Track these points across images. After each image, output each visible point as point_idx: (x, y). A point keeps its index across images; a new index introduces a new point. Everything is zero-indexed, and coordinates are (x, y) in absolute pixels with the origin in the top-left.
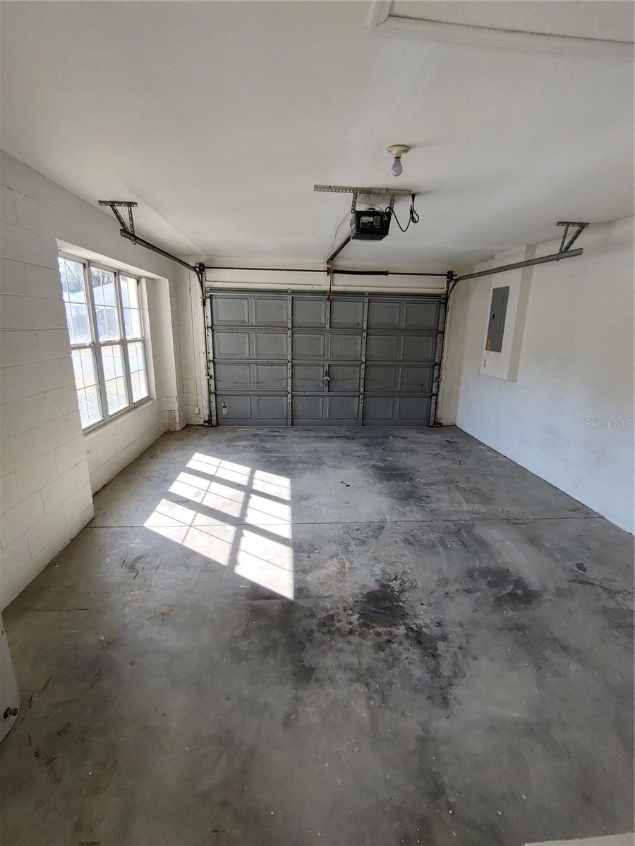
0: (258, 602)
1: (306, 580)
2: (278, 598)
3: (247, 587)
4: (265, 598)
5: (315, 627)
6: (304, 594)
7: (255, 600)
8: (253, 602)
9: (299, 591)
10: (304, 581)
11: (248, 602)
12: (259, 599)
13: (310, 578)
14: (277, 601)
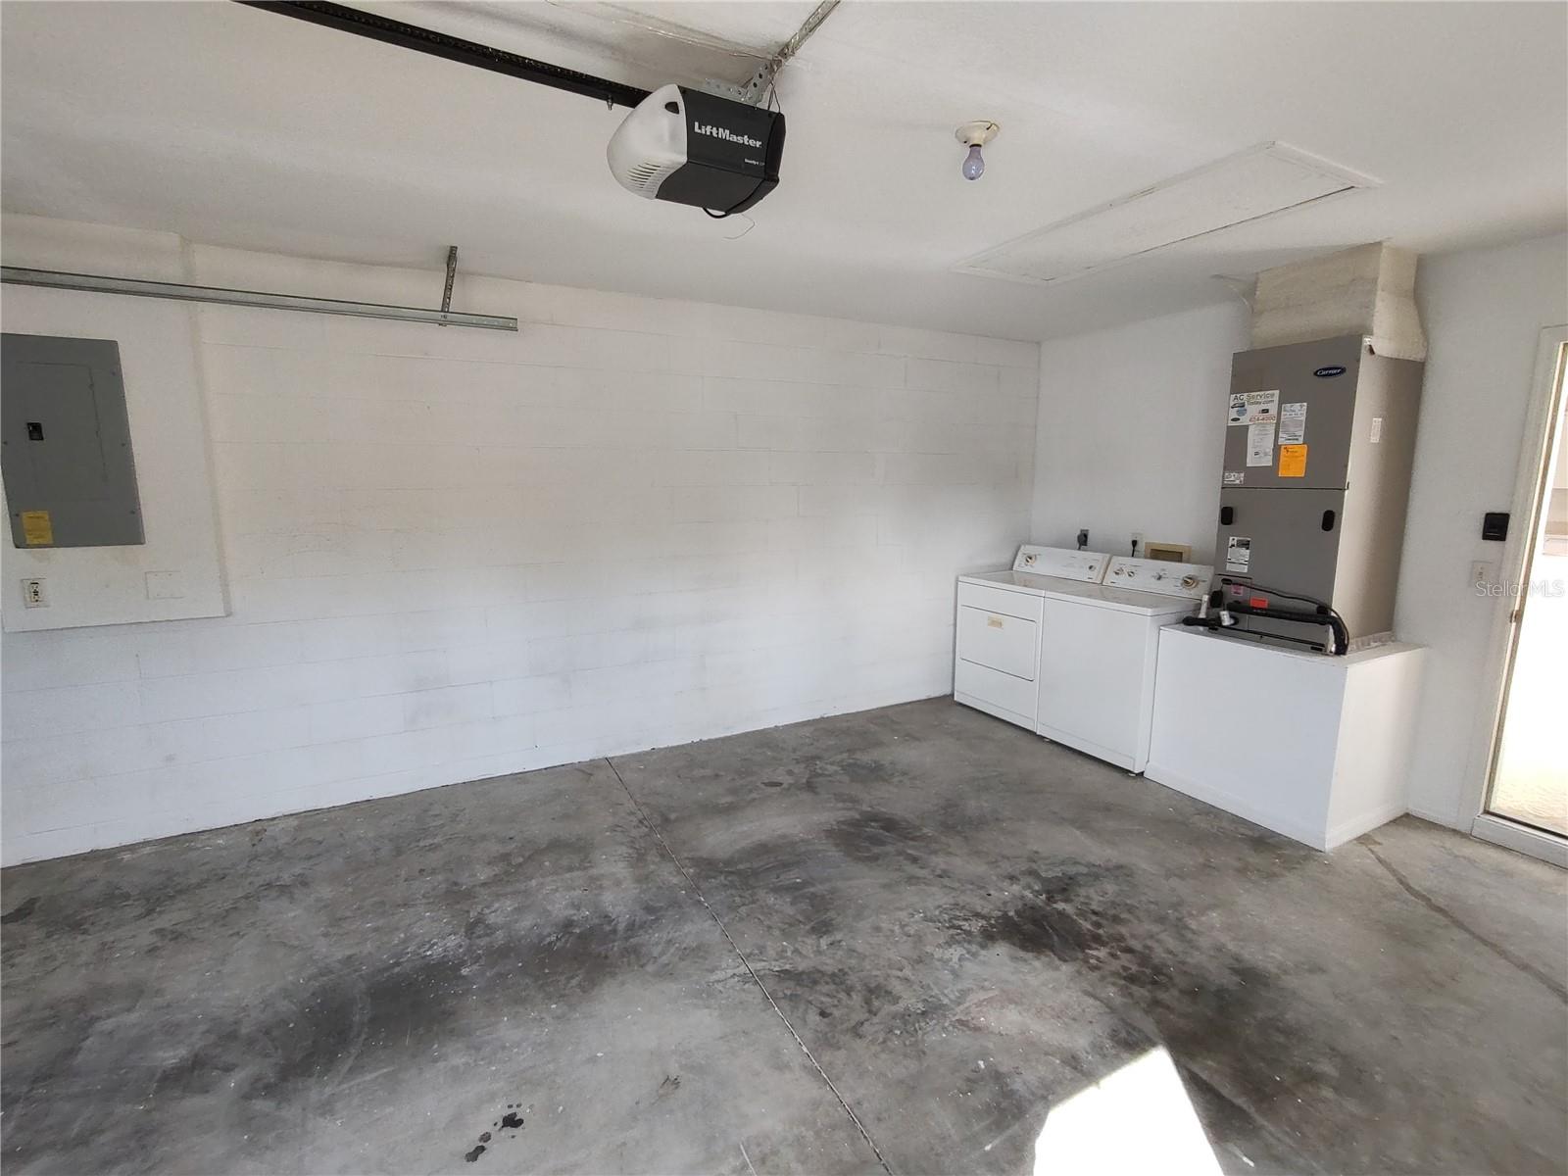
0: (1240, 1101)
1: (1093, 1045)
2: (1189, 1071)
3: (1238, 1152)
4: (1219, 1096)
5: (1175, 992)
6: (1129, 1033)
7: (1240, 1109)
8: (1252, 1110)
9: (1132, 1044)
10: (1097, 1048)
11: (1260, 1120)
12: (1232, 1105)
13: (1081, 1042)
14: (1196, 1069)
